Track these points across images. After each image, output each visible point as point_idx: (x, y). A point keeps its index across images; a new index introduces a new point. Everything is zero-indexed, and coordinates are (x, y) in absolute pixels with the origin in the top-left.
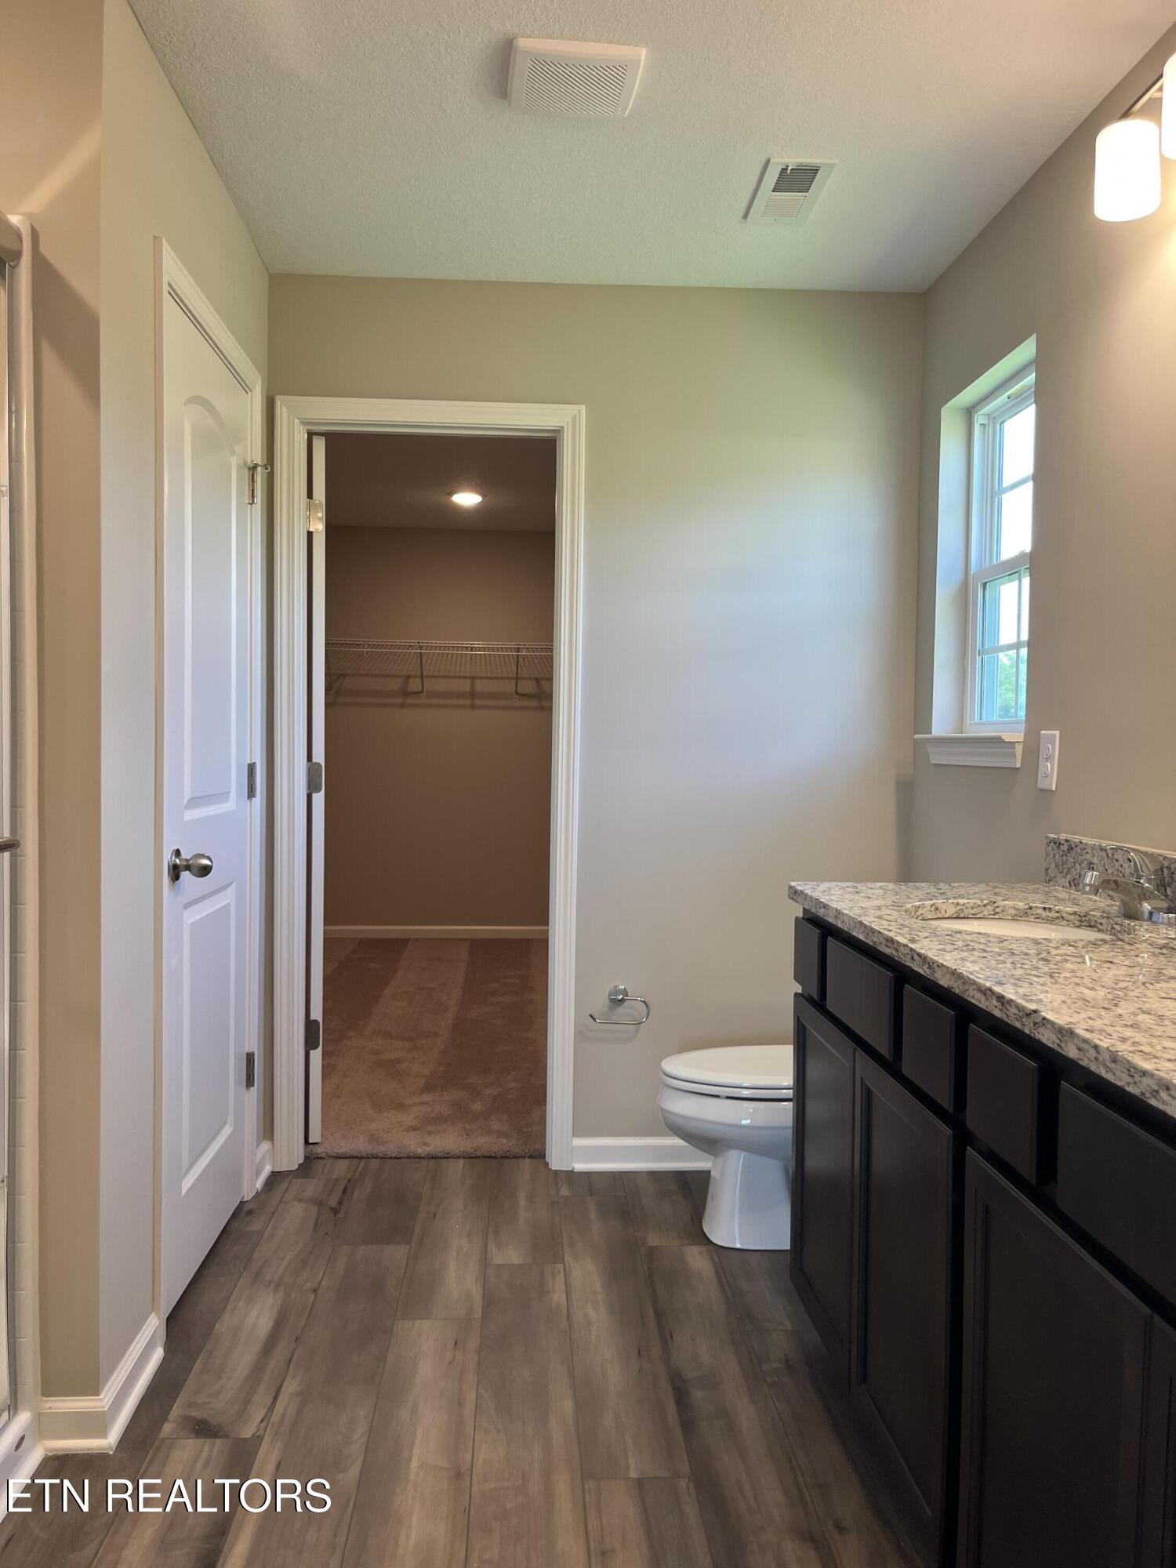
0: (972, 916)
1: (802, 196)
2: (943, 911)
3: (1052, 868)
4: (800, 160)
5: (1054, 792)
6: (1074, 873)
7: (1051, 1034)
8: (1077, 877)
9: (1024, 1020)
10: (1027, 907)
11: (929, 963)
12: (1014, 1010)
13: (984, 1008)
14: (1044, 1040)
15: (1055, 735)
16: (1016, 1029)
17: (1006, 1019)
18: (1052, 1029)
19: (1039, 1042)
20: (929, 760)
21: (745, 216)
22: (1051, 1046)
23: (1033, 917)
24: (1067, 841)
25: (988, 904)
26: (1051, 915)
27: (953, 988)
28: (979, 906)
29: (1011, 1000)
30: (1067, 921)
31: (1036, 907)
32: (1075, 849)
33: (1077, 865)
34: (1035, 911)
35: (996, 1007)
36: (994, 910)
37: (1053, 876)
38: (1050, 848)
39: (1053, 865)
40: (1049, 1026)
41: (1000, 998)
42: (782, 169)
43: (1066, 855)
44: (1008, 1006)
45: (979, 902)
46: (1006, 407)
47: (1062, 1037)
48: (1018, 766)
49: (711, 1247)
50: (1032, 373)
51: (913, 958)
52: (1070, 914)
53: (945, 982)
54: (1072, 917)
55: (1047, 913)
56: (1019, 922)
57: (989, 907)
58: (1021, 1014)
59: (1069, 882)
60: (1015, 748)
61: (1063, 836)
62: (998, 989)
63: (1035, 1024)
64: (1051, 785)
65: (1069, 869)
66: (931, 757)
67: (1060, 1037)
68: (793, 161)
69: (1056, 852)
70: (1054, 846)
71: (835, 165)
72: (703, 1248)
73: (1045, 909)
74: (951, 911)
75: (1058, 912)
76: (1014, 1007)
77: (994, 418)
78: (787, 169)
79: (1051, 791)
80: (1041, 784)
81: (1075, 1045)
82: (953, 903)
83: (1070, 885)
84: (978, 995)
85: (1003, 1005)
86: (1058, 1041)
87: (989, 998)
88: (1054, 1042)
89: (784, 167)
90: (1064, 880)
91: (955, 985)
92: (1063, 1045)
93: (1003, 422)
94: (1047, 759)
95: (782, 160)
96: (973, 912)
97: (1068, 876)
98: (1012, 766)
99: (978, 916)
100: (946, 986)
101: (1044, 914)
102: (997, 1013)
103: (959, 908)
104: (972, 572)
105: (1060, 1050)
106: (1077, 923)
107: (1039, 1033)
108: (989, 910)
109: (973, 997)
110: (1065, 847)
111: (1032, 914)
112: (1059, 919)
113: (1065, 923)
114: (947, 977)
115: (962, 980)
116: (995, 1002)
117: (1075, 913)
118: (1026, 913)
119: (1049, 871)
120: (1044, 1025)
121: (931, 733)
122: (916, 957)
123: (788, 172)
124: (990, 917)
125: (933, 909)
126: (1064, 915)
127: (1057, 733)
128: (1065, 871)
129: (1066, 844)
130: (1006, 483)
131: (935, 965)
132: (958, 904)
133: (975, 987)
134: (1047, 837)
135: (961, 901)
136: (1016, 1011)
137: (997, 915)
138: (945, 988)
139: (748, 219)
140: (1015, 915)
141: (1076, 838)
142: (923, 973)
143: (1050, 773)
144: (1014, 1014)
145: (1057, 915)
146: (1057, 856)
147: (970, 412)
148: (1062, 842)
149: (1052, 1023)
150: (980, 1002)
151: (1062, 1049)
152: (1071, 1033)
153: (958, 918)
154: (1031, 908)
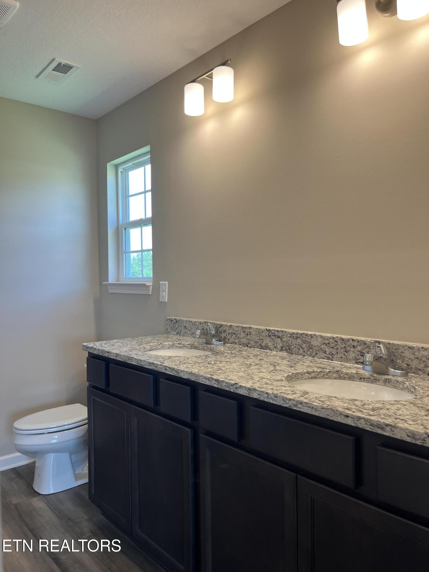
0: (155, 349)
1: (63, 75)
2: (146, 349)
3: (169, 329)
4: (66, 62)
5: (167, 302)
6: (178, 330)
7: (245, 391)
8: (180, 331)
9: (230, 387)
10: (173, 344)
11: (176, 371)
12: (224, 384)
13: (208, 384)
14: (241, 393)
15: (166, 283)
16: (227, 391)
17: (220, 387)
18: (245, 389)
19: (238, 394)
20: (108, 291)
21: (37, 76)
22: (245, 395)
23: (175, 347)
24: (175, 319)
25: (160, 344)
26: (181, 346)
27: (190, 379)
28: (157, 345)
29: (223, 381)
30: (187, 347)
31: (176, 343)
32: (179, 322)
33: (180, 327)
34: (175, 345)
35: (215, 384)
36: (162, 346)
37: (169, 331)
38: (168, 322)
39: (169, 327)
40: (244, 388)
41: (217, 380)
42: (59, 63)
43: (175, 324)
44: (221, 383)
45: (157, 344)
46: (132, 167)
47: (250, 391)
48: (151, 294)
49: (41, 496)
50: (149, 155)
51: (166, 369)
52: (188, 345)
53: (185, 377)
54: (188, 346)
55: (180, 345)
56: (170, 349)
57: (160, 345)
58: (228, 385)
59: (177, 333)
60: (149, 288)
61: (173, 318)
62: (215, 377)
63: (236, 388)
64: (166, 300)
65: (176, 329)
66: (109, 290)
67: (249, 391)
68: (64, 62)
69: (171, 323)
70: (170, 321)
71: (80, 67)
72: (38, 498)
73: (179, 344)
74: (149, 348)
75: (183, 344)
76: (224, 383)
77: (125, 170)
78: (61, 64)
79: (166, 302)
80: (161, 300)
81: (257, 393)
82: (149, 345)
83: (177, 334)
84: (205, 380)
85: (218, 383)
86: (249, 393)
87: (211, 381)
88: (246, 394)
89: (60, 63)
90: (174, 332)
91: (192, 377)
92: (251, 394)
93: (128, 172)
94: (163, 292)
95: (59, 60)
96: (155, 347)
97: (176, 331)
98: (149, 294)
99: (157, 349)
100: (186, 378)
101: (179, 346)
102: (216, 386)
103: (151, 347)
104: (120, 224)
105: (250, 396)
106: (190, 348)
107: (238, 391)
108: (160, 346)
109: (202, 381)
110: (175, 321)
111: (174, 346)
112: (184, 347)
113: (186, 348)
114: (187, 375)
115: (196, 375)
116: (214, 382)
117: (189, 344)
118: (173, 346)
119: (168, 329)
120: (241, 388)
121: (108, 281)
122: (168, 369)
123: (62, 65)
124: (161, 348)
125: (143, 348)
126: (186, 345)
127: (167, 282)
128: (174, 329)
129: (175, 320)
130: (130, 194)
131: (179, 371)
132: (151, 345)
133: (203, 377)
134: (166, 318)
135: (152, 344)
136: (226, 384)
137: (163, 348)
138: (186, 379)
139: (39, 78)
140: (169, 347)
141: (178, 318)
142: (173, 374)
143: (165, 296)
144: (225, 385)
145: (183, 345)
146: (171, 324)
147: (117, 166)
148: (173, 320)
149: (245, 387)
150: (206, 382)
151: (250, 395)
152: (255, 390)
153: (151, 350)
154: (174, 344)
